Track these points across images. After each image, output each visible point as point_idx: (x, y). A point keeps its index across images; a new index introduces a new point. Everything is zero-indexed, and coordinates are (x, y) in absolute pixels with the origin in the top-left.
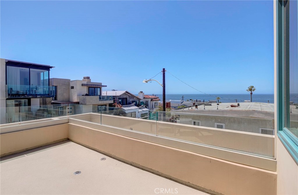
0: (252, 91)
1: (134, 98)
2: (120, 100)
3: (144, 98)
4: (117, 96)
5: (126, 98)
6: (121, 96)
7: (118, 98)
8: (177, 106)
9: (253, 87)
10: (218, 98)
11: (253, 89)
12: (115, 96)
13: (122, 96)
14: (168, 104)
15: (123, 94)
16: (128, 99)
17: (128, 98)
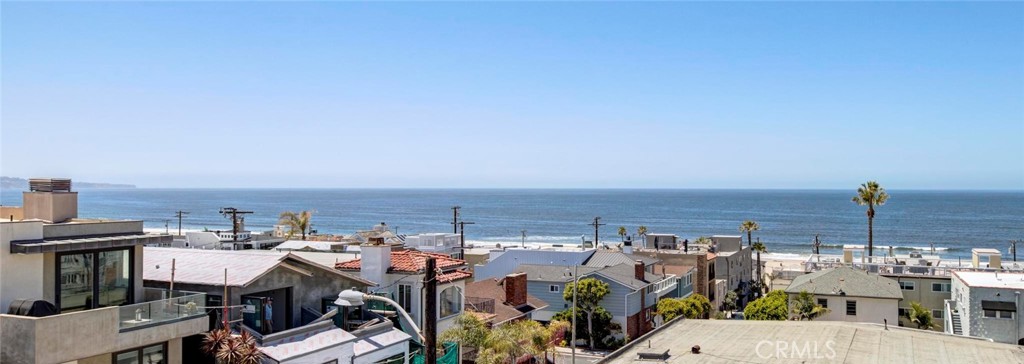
0: (875, 203)
1: (330, 280)
2: (251, 309)
3: (390, 270)
4: (230, 288)
5: (288, 291)
6: (255, 283)
7: (236, 296)
8: (563, 278)
9: (876, 186)
10: (750, 225)
11: (876, 194)
12: (221, 288)
13: (261, 283)
14: (517, 283)
15: (271, 273)
16: (298, 290)
17: (296, 288)
